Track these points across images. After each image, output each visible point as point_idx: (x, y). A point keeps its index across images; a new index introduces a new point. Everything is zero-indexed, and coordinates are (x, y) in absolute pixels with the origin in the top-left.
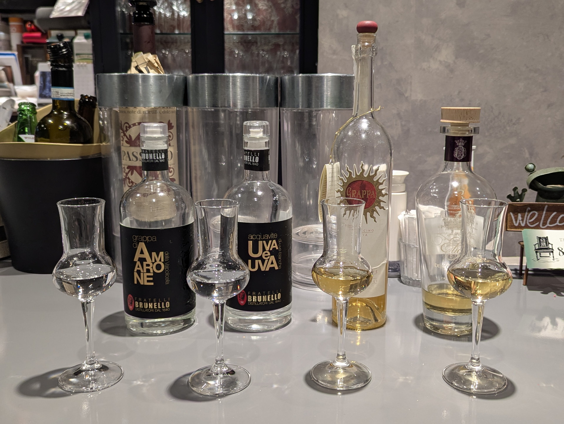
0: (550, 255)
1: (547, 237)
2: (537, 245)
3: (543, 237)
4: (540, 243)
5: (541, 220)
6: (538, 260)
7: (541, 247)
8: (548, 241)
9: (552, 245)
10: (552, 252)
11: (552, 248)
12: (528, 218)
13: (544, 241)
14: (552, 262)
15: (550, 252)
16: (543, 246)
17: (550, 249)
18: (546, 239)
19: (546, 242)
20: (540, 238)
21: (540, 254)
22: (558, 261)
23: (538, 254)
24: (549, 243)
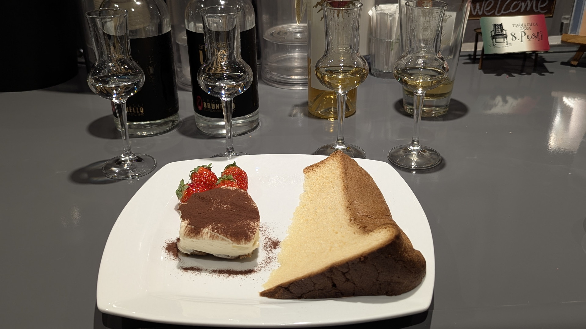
0: (504, 40)
1: (502, 24)
2: (493, 32)
3: (498, 24)
4: (496, 30)
5: (496, 8)
6: (494, 45)
7: (496, 34)
8: (502, 28)
9: (506, 31)
10: (506, 37)
11: (506, 34)
12: (485, 7)
13: (499, 28)
14: (506, 47)
15: (504, 38)
16: (498, 33)
17: (504, 35)
18: (501, 25)
19: (501, 28)
20: (495, 25)
21: (496, 41)
22: (511, 45)
23: (494, 40)
24: (503, 30)
